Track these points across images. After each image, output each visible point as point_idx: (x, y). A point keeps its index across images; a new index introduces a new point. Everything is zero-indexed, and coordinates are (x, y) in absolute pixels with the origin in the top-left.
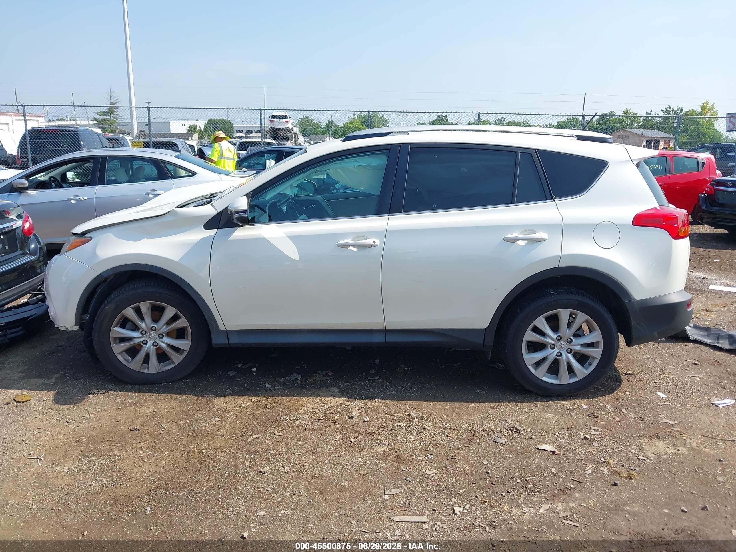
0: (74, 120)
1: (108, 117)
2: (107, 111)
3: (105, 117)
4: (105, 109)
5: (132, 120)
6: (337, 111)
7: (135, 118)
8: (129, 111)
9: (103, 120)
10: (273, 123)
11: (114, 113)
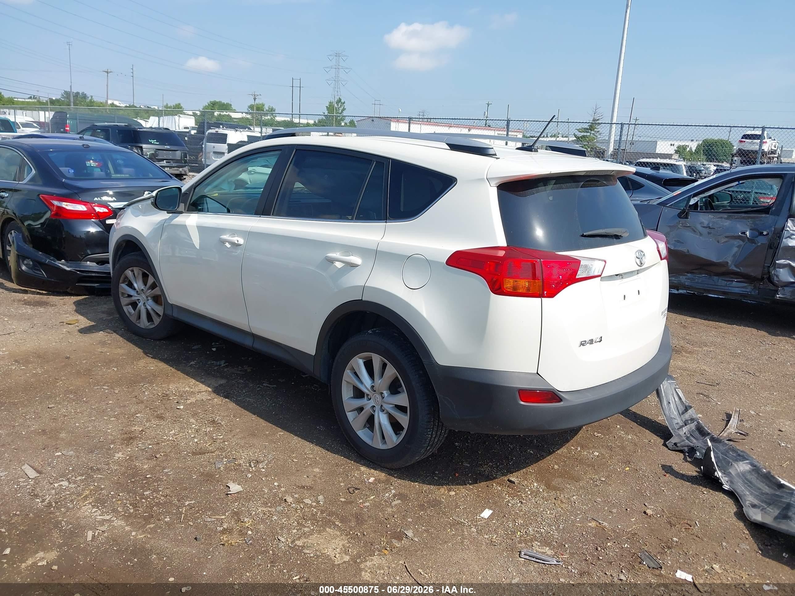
0: (554, 136)
1: (588, 134)
2: (588, 127)
3: (585, 134)
4: (586, 126)
5: (610, 137)
6: (717, 126)
7: (614, 135)
8: (609, 127)
9: (584, 137)
10: (743, 144)
11: (595, 130)
